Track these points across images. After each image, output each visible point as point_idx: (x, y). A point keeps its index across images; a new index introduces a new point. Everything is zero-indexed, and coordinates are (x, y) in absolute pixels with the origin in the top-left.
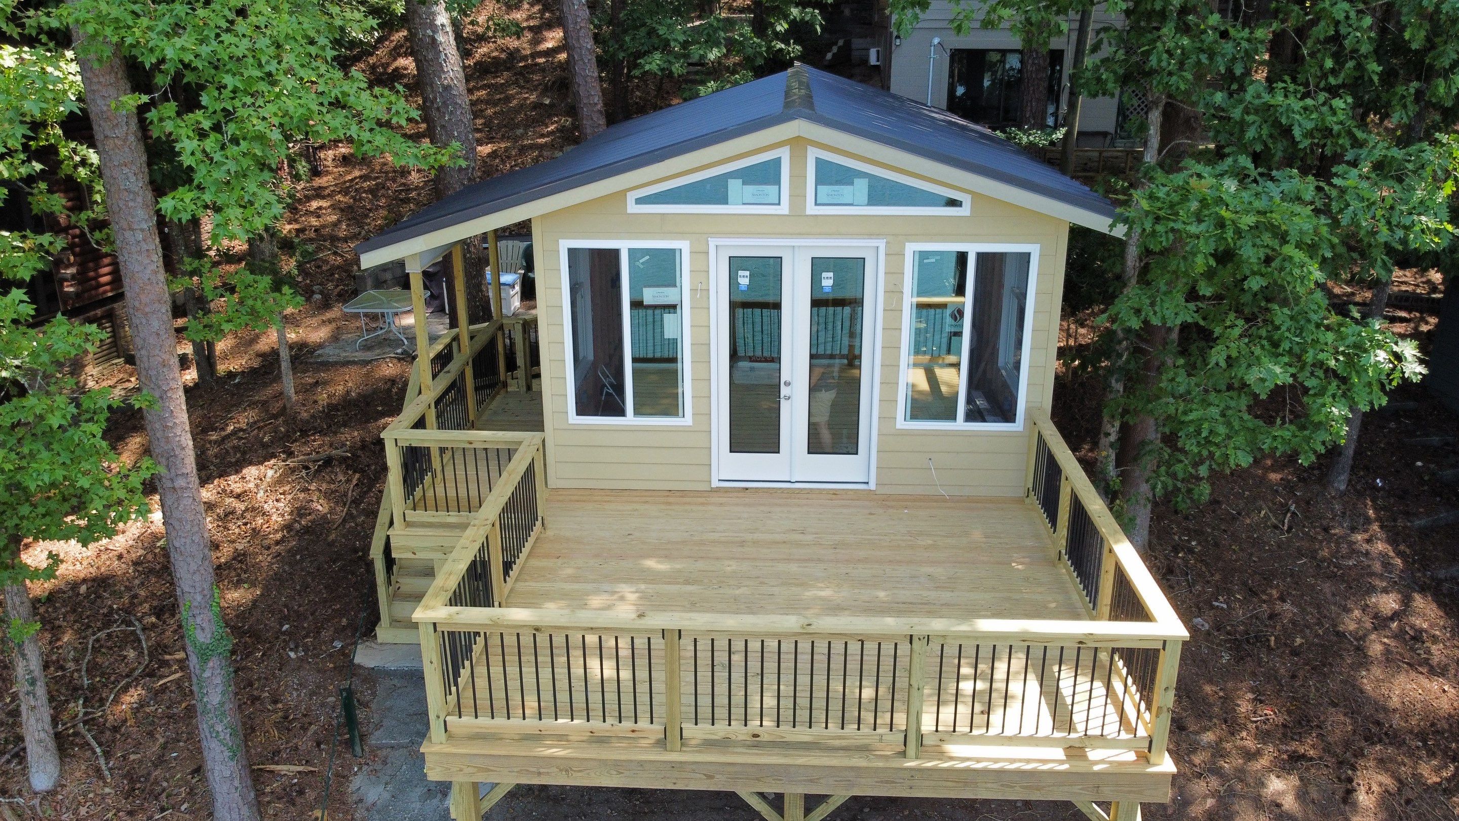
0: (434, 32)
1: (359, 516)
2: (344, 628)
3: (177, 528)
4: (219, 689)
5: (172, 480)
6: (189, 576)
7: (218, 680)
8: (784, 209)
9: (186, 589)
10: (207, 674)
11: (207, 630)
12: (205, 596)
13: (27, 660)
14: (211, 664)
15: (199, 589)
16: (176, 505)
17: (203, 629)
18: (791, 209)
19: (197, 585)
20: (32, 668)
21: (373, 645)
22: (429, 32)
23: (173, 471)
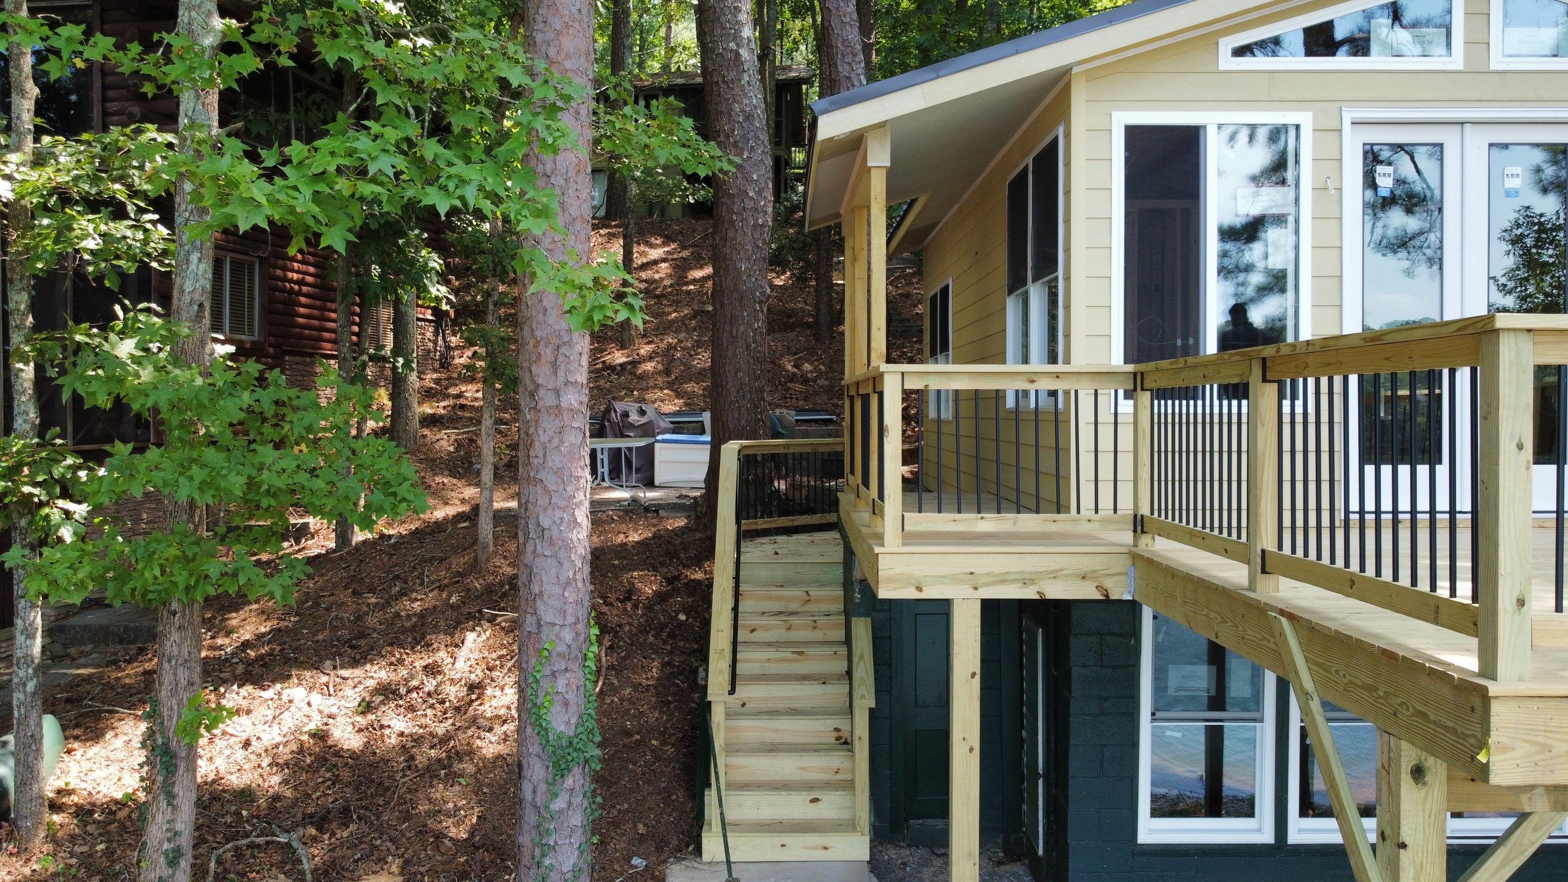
0: (738, 45)
1: (622, 687)
2: (642, 838)
3: (552, 487)
4: (577, 839)
5: (557, 392)
6: (557, 590)
7: (577, 819)
8: (1457, 61)
9: (548, 617)
10: (559, 804)
11: (573, 708)
12: (578, 634)
13: (175, 808)
14: (569, 782)
15: (570, 620)
16: (555, 442)
17: (566, 704)
18: (1466, 63)
19: (570, 611)
20: (179, 826)
21: (696, 865)
22: (732, 45)
23: (561, 374)
